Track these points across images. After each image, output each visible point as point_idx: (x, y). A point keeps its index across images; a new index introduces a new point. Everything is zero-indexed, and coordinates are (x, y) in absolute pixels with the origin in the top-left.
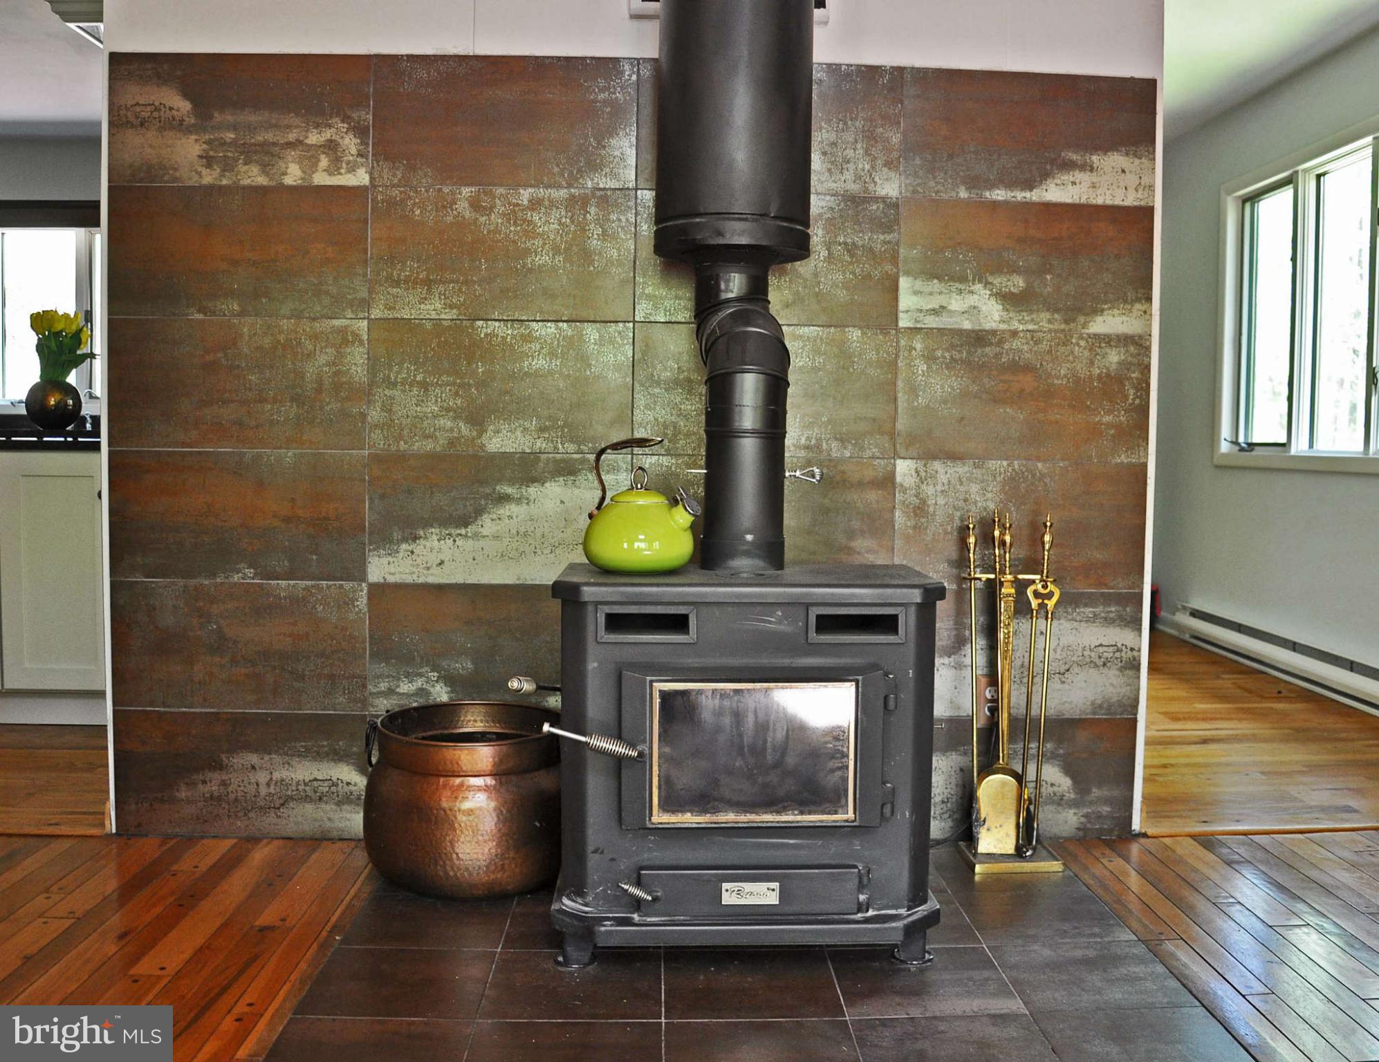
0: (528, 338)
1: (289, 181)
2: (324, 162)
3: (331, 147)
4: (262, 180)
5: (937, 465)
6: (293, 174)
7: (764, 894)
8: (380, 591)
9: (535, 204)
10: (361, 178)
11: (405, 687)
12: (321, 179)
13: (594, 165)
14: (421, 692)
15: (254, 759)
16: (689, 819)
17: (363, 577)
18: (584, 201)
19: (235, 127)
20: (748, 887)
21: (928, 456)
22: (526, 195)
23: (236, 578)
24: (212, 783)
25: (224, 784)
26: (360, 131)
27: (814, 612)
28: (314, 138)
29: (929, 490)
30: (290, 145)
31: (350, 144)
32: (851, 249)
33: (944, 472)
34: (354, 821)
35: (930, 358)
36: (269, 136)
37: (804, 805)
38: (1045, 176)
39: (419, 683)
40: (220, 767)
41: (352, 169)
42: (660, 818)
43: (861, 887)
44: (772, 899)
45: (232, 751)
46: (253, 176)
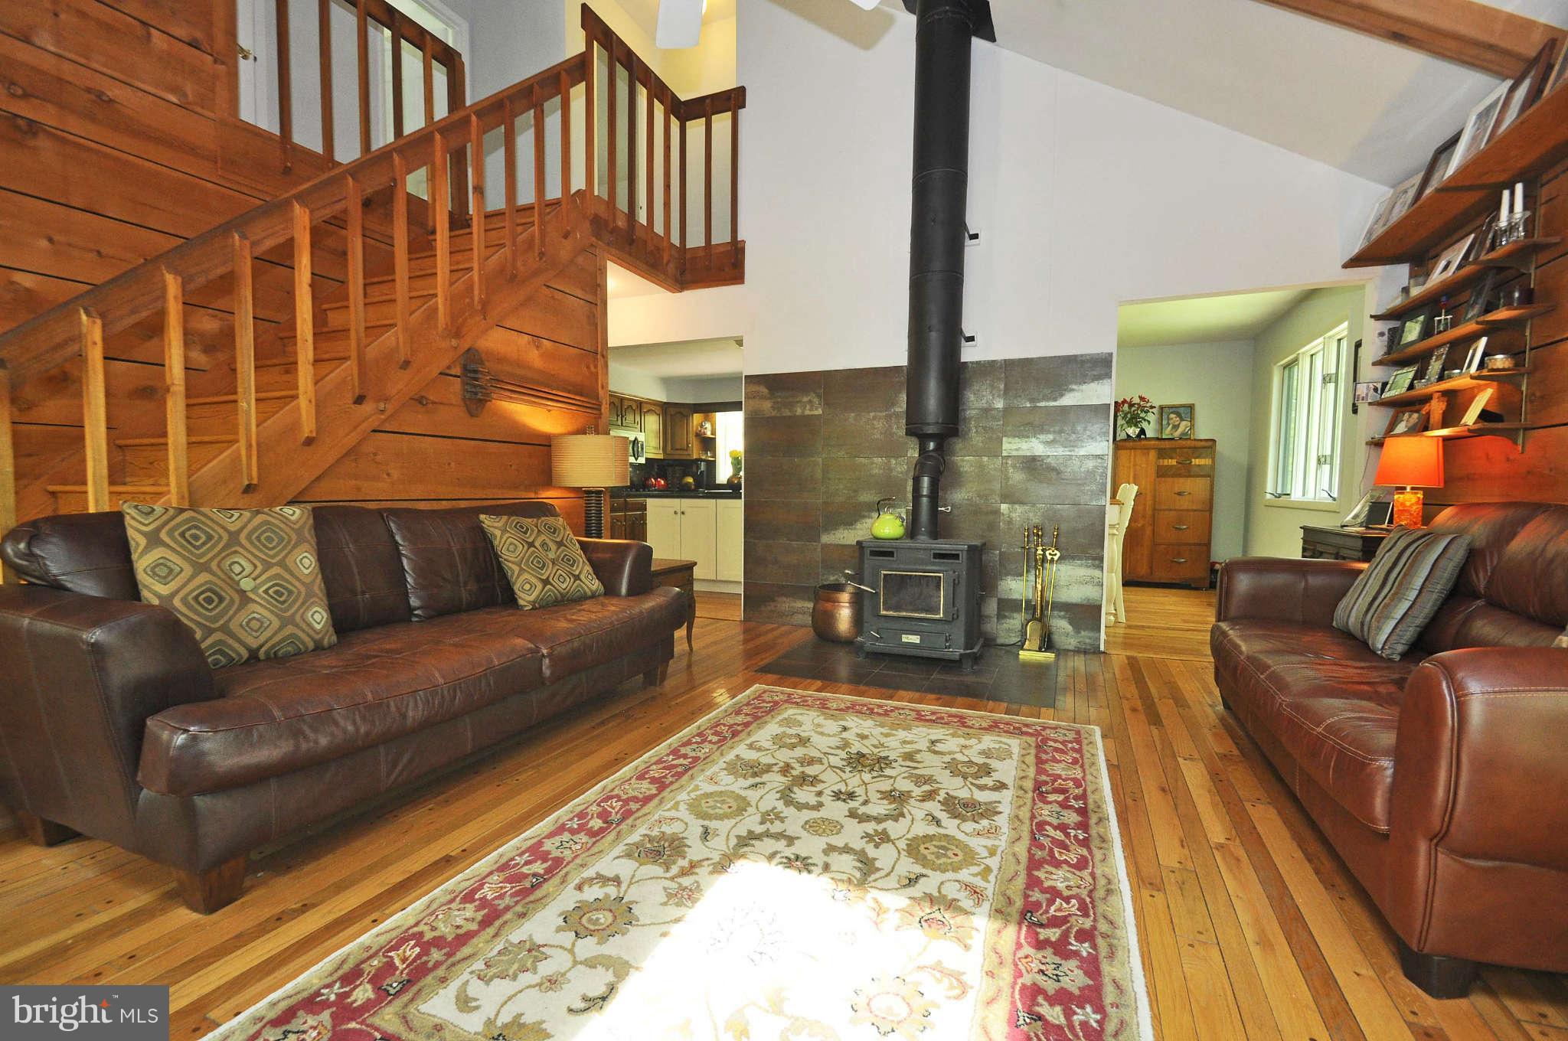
0: (872, 463)
1: (797, 414)
2: (808, 407)
3: (810, 402)
4: (789, 414)
5: (1017, 506)
6: (799, 411)
7: (915, 639)
8: (825, 546)
9: (874, 418)
10: (820, 412)
11: (832, 578)
12: (807, 412)
13: (893, 404)
14: (837, 580)
15: (785, 599)
16: (891, 613)
17: (819, 542)
18: (890, 416)
19: (780, 397)
20: (910, 637)
21: (1013, 503)
22: (872, 414)
23: (781, 541)
24: (771, 606)
25: (776, 607)
26: (819, 396)
27: (932, 552)
28: (805, 399)
29: (1013, 515)
30: (798, 402)
31: (816, 400)
32: (984, 428)
33: (1019, 509)
34: (809, 620)
35: (1014, 467)
36: (791, 399)
37: (927, 611)
38: (1062, 395)
39: (836, 577)
40: (774, 601)
41: (816, 409)
42: (883, 612)
43: (947, 641)
44: (918, 641)
45: (778, 596)
46: (787, 413)
